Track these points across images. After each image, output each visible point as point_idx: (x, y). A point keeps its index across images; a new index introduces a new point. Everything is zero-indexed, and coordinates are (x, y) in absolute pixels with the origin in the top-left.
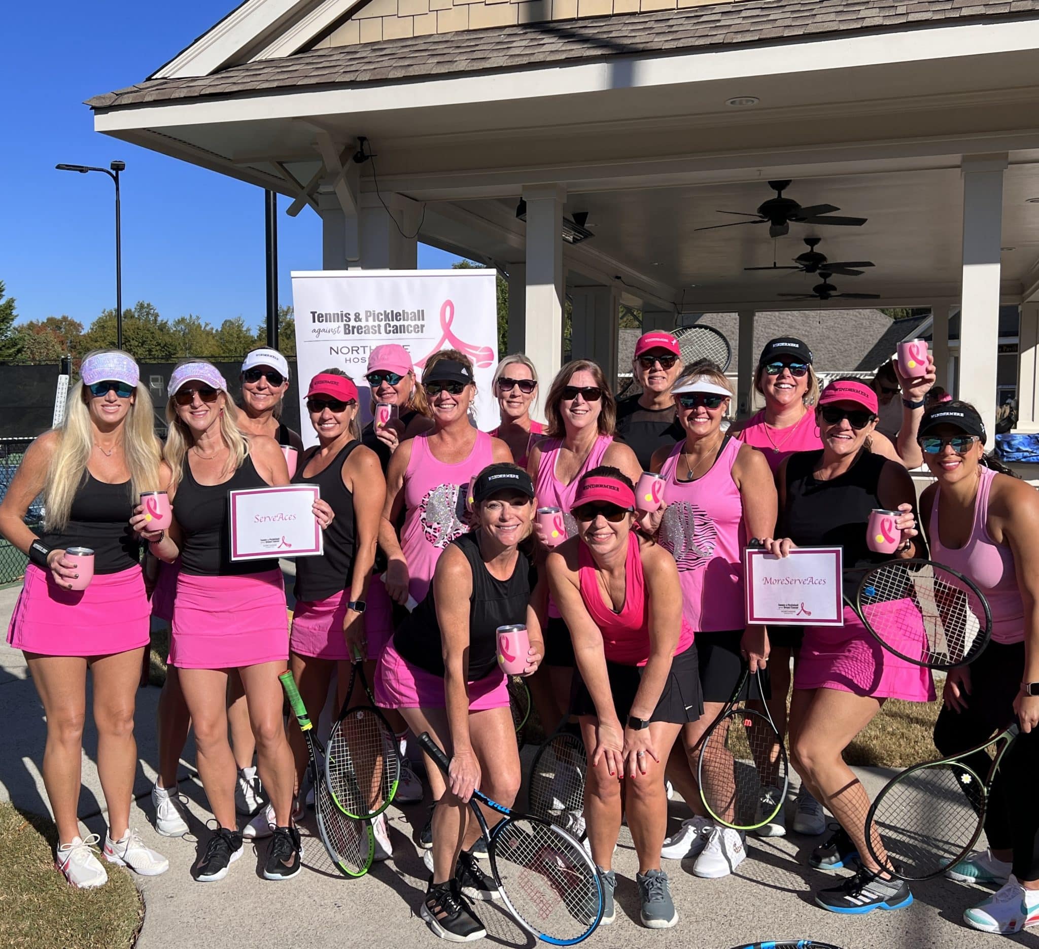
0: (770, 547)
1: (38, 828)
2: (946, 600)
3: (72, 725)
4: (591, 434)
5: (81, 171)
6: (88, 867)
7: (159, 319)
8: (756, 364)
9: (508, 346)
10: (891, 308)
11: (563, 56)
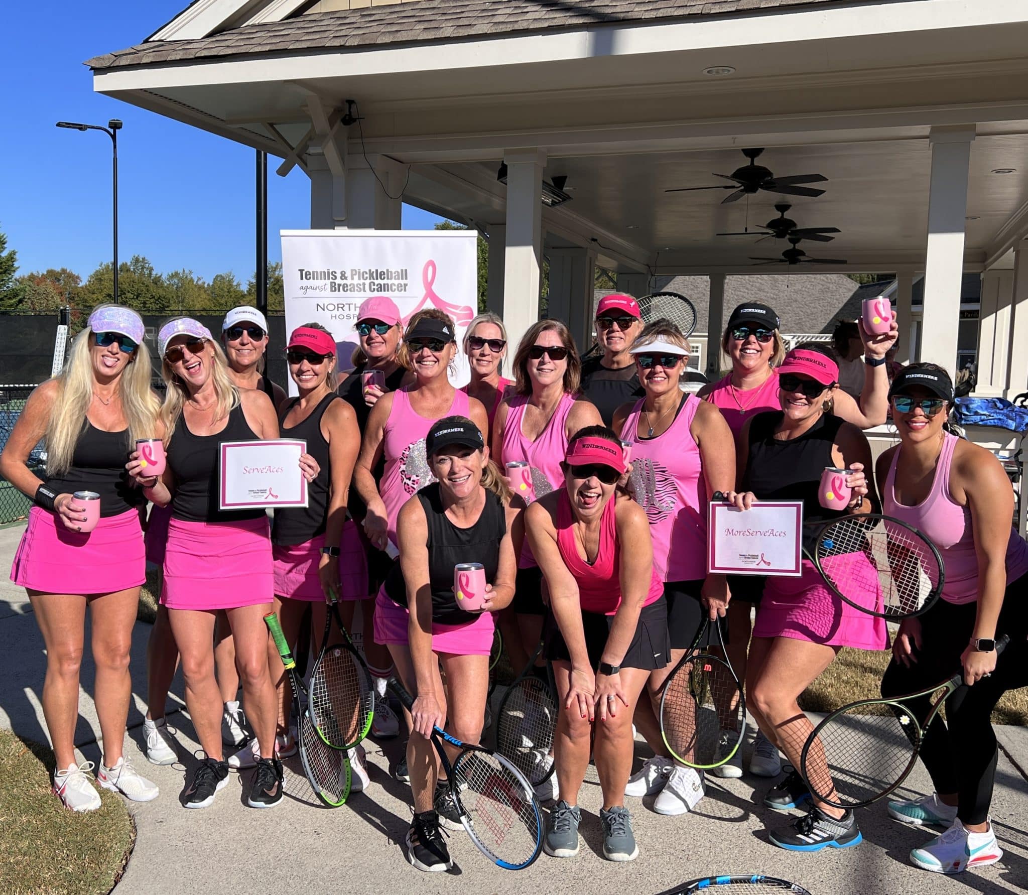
0: (733, 500)
1: (37, 754)
2: (901, 553)
3: (71, 659)
4: (556, 392)
5: (80, 129)
6: (84, 793)
7: (154, 273)
8: (725, 326)
9: (487, 304)
10: (857, 273)
11: (545, 24)
